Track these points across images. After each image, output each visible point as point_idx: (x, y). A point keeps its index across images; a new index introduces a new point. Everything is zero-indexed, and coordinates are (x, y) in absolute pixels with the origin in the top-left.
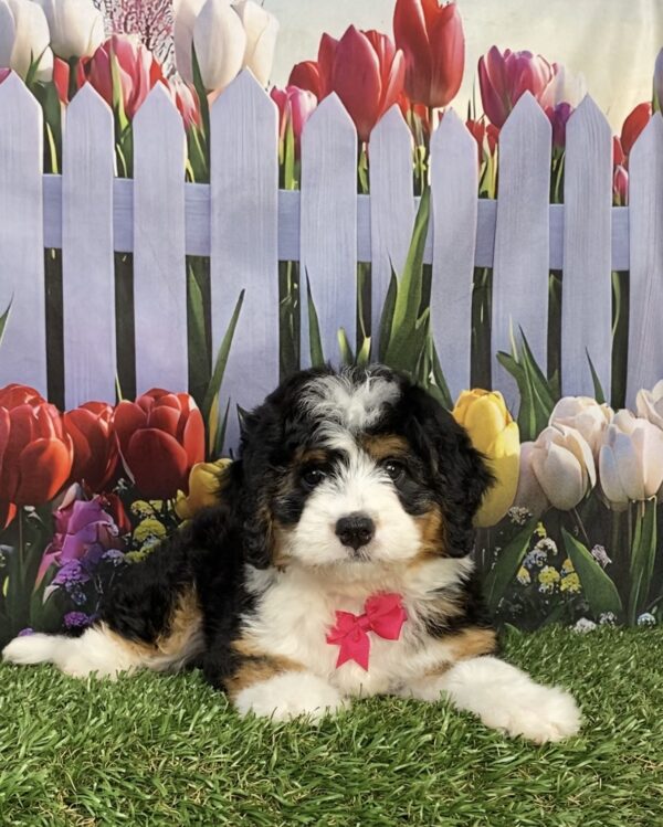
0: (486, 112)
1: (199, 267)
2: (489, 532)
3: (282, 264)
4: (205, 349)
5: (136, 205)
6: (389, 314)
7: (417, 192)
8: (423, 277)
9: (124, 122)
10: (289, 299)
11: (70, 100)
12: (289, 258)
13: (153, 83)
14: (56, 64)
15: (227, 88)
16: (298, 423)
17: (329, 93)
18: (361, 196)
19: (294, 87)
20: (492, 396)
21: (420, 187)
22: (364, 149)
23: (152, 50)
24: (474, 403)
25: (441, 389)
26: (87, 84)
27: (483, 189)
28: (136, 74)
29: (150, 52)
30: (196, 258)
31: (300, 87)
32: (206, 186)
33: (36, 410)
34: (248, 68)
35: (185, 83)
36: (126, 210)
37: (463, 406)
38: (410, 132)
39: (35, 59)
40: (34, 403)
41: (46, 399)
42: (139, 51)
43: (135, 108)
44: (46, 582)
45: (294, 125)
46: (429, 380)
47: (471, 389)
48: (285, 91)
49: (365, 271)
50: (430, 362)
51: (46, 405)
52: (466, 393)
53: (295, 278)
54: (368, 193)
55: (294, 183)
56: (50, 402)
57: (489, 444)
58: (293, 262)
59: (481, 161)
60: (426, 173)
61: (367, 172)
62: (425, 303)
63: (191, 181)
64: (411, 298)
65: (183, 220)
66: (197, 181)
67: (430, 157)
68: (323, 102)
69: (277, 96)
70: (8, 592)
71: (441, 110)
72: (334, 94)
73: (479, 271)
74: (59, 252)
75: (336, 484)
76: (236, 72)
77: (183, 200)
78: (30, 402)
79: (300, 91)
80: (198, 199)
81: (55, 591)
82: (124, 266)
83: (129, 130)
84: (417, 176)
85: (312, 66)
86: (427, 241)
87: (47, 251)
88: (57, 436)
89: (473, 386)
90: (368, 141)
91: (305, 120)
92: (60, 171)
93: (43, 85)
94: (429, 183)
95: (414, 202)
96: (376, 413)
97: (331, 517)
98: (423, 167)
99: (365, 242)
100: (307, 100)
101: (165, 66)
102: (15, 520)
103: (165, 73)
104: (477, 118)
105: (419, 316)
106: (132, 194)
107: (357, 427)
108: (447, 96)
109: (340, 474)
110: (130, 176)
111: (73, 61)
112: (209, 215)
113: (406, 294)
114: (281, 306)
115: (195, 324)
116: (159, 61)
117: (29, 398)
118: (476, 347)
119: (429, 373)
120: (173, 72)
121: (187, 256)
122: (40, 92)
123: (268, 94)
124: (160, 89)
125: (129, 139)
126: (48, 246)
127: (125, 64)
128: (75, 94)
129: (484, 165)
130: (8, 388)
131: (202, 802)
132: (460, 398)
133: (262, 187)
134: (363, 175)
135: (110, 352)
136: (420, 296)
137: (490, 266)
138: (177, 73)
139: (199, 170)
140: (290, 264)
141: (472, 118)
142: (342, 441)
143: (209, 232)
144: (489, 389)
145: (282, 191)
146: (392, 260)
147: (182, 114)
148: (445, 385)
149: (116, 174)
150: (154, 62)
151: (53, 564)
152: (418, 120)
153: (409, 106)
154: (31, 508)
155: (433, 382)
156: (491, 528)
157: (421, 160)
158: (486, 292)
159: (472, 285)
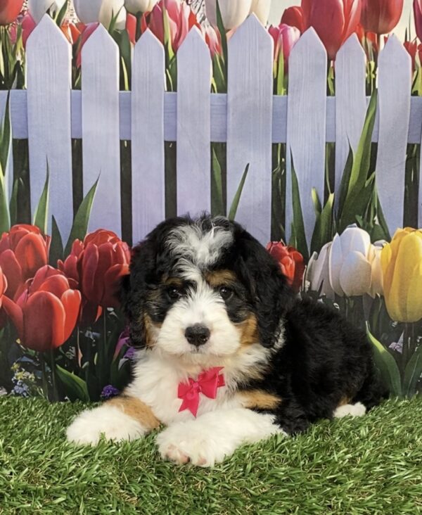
0: (418, 35)
1: (219, 150)
2: (413, 325)
3: (275, 146)
4: (222, 204)
5: (179, 109)
6: (347, 177)
7: (368, 94)
8: (371, 151)
9: (171, 54)
10: (278, 169)
11: (136, 41)
12: (279, 141)
13: (190, 26)
14: (128, 17)
15: (239, 27)
16: (165, 257)
17: (309, 27)
18: (329, 97)
19: (285, 25)
20: (418, 232)
21: (371, 90)
22: (332, 65)
23: (190, 5)
24: (406, 237)
25: (383, 227)
26: (148, 30)
27: (414, 89)
28: (179, 22)
29: (188, 6)
30: (217, 144)
31: (289, 25)
32: (224, 95)
33: (114, 246)
34: (253, 13)
35: (211, 25)
36: (172, 113)
37: (398, 240)
38: (364, 52)
39: (115, 15)
40: (113, 241)
41: (121, 239)
42: (182, 5)
43: (179, 44)
44: (120, 356)
45: (284, 50)
46: (374, 221)
47: (404, 228)
48: (278, 28)
49: (331, 149)
50: (375, 209)
51: (121, 242)
52: (400, 230)
53: (283, 155)
54: (334, 95)
55: (283, 90)
56: (123, 240)
57: (415, 265)
58: (282, 144)
59: (414, 70)
60: (374, 80)
61: (333, 81)
62: (372, 169)
63: (214, 92)
64: (362, 165)
65: (209, 118)
66: (219, 92)
67: (378, 69)
68: (304, 34)
69: (273, 31)
70: (97, 362)
71: (386, 35)
72: (312, 28)
73: (411, 147)
74: (129, 142)
75: (187, 302)
76: (246, 17)
77: (209, 105)
78: (111, 241)
79: (289, 27)
80: (219, 104)
81: (126, 362)
82: (171, 150)
83: (174, 59)
84: (369, 82)
85: (297, 9)
86: (375, 126)
87: (122, 142)
88: (127, 262)
89: (405, 225)
90: (334, 60)
91: (292, 47)
92: (130, 89)
93: (119, 32)
94: (377, 87)
95: (365, 100)
96: (216, 255)
97: (183, 325)
98: (373, 76)
99: (331, 128)
100: (293, 33)
101: (198, 15)
102: (101, 317)
103: (199, 19)
104: (412, 40)
105: (368, 178)
106: (176, 102)
107: (203, 264)
108: (390, 25)
109: (190, 295)
110: (175, 90)
111: (139, 15)
112: (226, 114)
113: (359, 163)
114: (273, 174)
115: (216, 187)
116: (195, 12)
117: (111, 238)
118: (408, 199)
119: (374, 216)
120: (203, 19)
121: (211, 143)
122: (117, 37)
123: (267, 30)
124: (195, 30)
125: (174, 66)
126: (122, 139)
127: (173, 16)
128: (140, 36)
129: (416, 73)
130: (97, 232)
131: (202, 489)
132: (396, 234)
133: (262, 94)
134: (330, 83)
135: (161, 208)
136: (369, 164)
137: (419, 142)
138: (206, 19)
139: (220, 84)
140: (280, 145)
141: (408, 40)
142: (193, 274)
143: (226, 126)
144: (416, 227)
145: (275, 96)
146: (350, 140)
147: (209, 47)
148: (385, 225)
149: (166, 89)
150: (191, 13)
151: (124, 345)
152: (370, 44)
153: (363, 34)
154: (111, 309)
155: (377, 223)
156: (414, 323)
157: (371, 71)
158: (415, 160)
159: (406, 156)
